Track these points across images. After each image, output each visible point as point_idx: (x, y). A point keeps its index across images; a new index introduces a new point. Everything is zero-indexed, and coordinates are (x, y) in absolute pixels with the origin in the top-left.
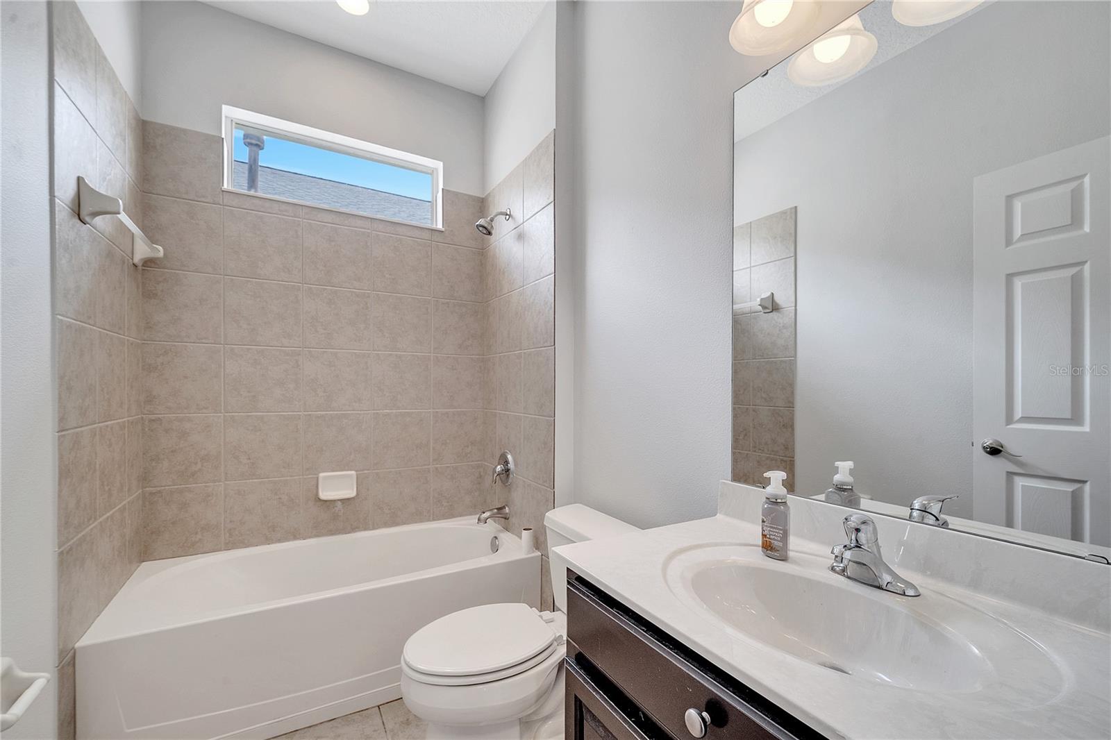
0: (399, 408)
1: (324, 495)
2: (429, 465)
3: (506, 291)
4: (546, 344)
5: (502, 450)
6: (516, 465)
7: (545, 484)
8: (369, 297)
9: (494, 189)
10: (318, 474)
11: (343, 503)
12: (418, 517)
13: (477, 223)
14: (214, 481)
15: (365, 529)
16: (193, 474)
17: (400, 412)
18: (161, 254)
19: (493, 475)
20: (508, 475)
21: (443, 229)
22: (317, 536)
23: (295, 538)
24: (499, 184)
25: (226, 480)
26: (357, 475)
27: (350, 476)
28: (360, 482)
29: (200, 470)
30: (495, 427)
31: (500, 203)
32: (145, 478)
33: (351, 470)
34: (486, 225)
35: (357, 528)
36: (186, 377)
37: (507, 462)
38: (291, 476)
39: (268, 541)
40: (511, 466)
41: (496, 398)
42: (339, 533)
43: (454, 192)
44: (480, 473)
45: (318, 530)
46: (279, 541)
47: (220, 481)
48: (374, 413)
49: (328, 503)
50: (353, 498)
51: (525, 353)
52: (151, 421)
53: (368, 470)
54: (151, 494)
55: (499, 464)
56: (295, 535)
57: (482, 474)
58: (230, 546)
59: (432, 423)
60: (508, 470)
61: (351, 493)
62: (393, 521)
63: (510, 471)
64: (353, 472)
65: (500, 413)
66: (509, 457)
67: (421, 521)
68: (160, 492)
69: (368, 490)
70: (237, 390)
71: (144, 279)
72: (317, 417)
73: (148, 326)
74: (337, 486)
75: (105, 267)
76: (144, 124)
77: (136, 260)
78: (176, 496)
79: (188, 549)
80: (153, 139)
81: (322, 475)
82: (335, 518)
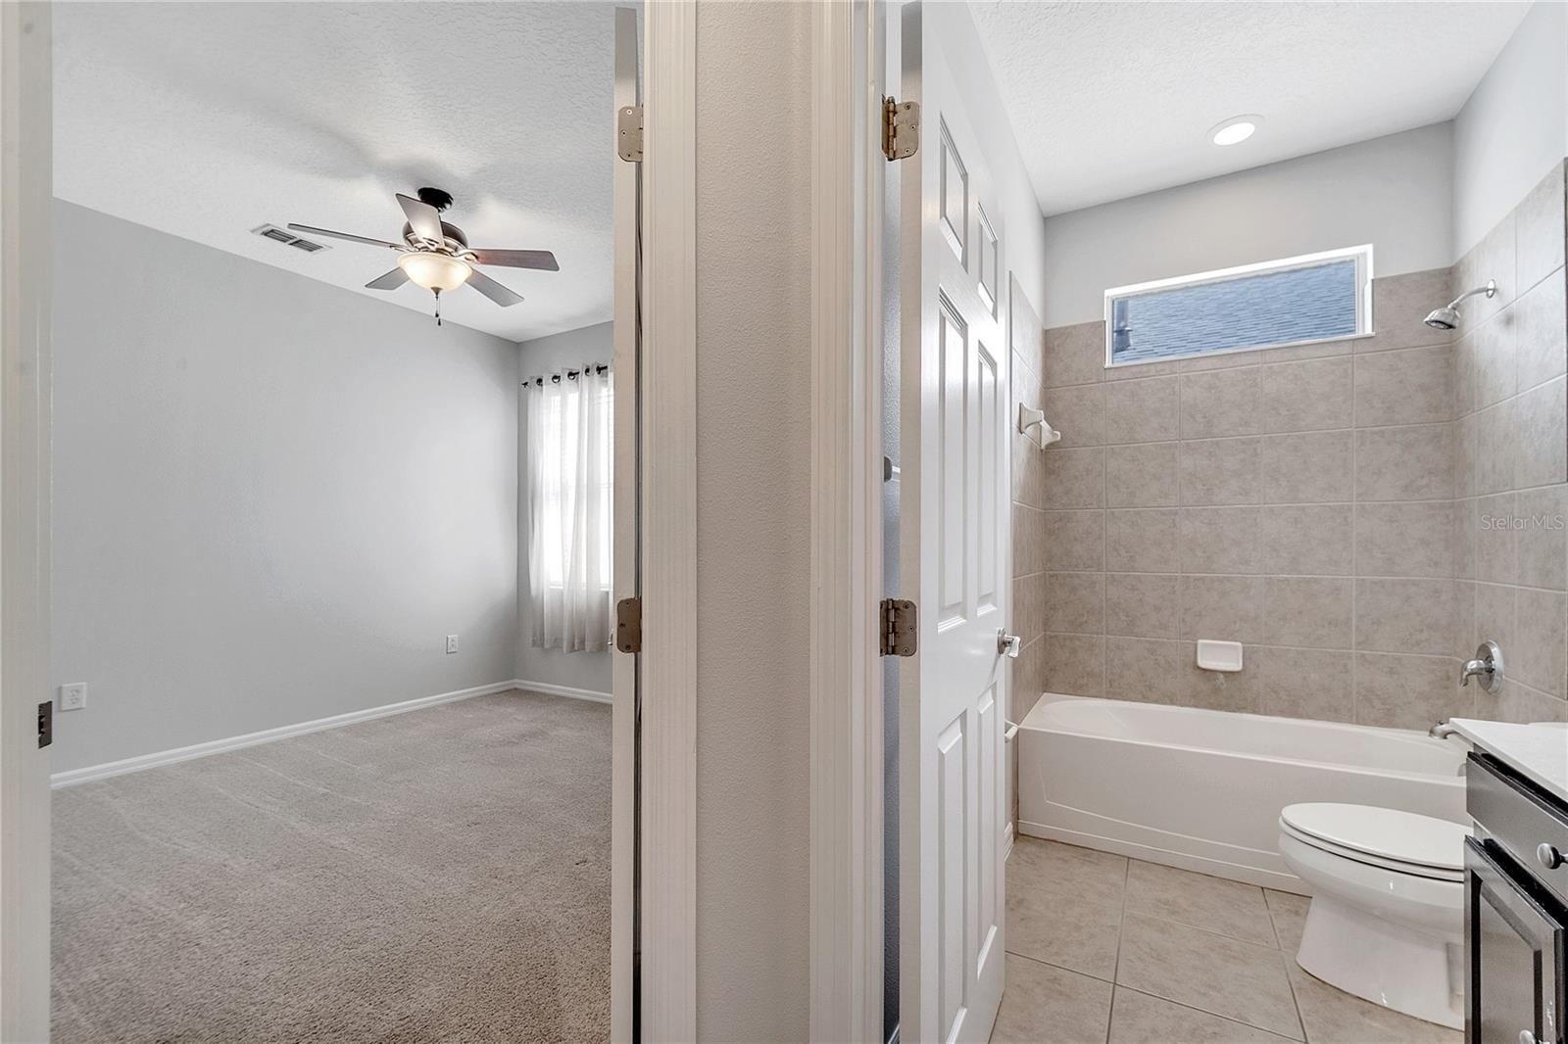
0: (1300, 573)
1: (1203, 663)
2: (1350, 649)
3: (1490, 402)
4: (1554, 480)
5: (1485, 638)
6: (1506, 661)
7: (1553, 691)
8: (1258, 442)
9: (1469, 253)
10: (1196, 640)
11: (1226, 677)
12: (1332, 713)
13: (1427, 319)
14: (1097, 633)
15: (1254, 712)
16: (1081, 625)
17: (1304, 578)
18: (1059, 438)
19: (1462, 673)
20: (1491, 678)
21: (1374, 334)
22: (1195, 706)
23: (1172, 703)
24: (1477, 246)
25: (1108, 633)
26: (1244, 648)
27: (1235, 648)
28: (1247, 657)
29: (1086, 622)
30: (1473, 605)
31: (1481, 274)
32: (1046, 623)
33: (1236, 641)
34: (1442, 319)
35: (1244, 708)
36: (1076, 540)
37: (1489, 658)
38: (1168, 639)
39: (1145, 699)
40: (1498, 663)
41: (1473, 561)
42: (1221, 710)
43: (1392, 278)
44: (1447, 672)
45: (1197, 700)
46: (1156, 702)
47: (1102, 634)
48: (1266, 578)
49: (1208, 673)
50: (1238, 672)
51: (1520, 495)
52: (1051, 576)
53: (1258, 644)
54: (1051, 637)
55: (1477, 658)
56: (1171, 700)
57: (1451, 674)
58: (1110, 696)
59: (1354, 593)
60: (1490, 671)
61: (1237, 666)
62: (1294, 711)
63: (1495, 673)
64: (1239, 644)
65: (1479, 584)
66: (1495, 651)
67: (1337, 719)
68: (1056, 636)
69: (1258, 666)
70: (1116, 550)
71: (1048, 461)
72: (1196, 579)
73: (1049, 498)
74: (1220, 656)
75: (1029, 459)
76: (1046, 333)
77: (1043, 447)
78: (1068, 642)
79: (1077, 689)
80: (1052, 343)
81: (1200, 642)
82: (1216, 691)
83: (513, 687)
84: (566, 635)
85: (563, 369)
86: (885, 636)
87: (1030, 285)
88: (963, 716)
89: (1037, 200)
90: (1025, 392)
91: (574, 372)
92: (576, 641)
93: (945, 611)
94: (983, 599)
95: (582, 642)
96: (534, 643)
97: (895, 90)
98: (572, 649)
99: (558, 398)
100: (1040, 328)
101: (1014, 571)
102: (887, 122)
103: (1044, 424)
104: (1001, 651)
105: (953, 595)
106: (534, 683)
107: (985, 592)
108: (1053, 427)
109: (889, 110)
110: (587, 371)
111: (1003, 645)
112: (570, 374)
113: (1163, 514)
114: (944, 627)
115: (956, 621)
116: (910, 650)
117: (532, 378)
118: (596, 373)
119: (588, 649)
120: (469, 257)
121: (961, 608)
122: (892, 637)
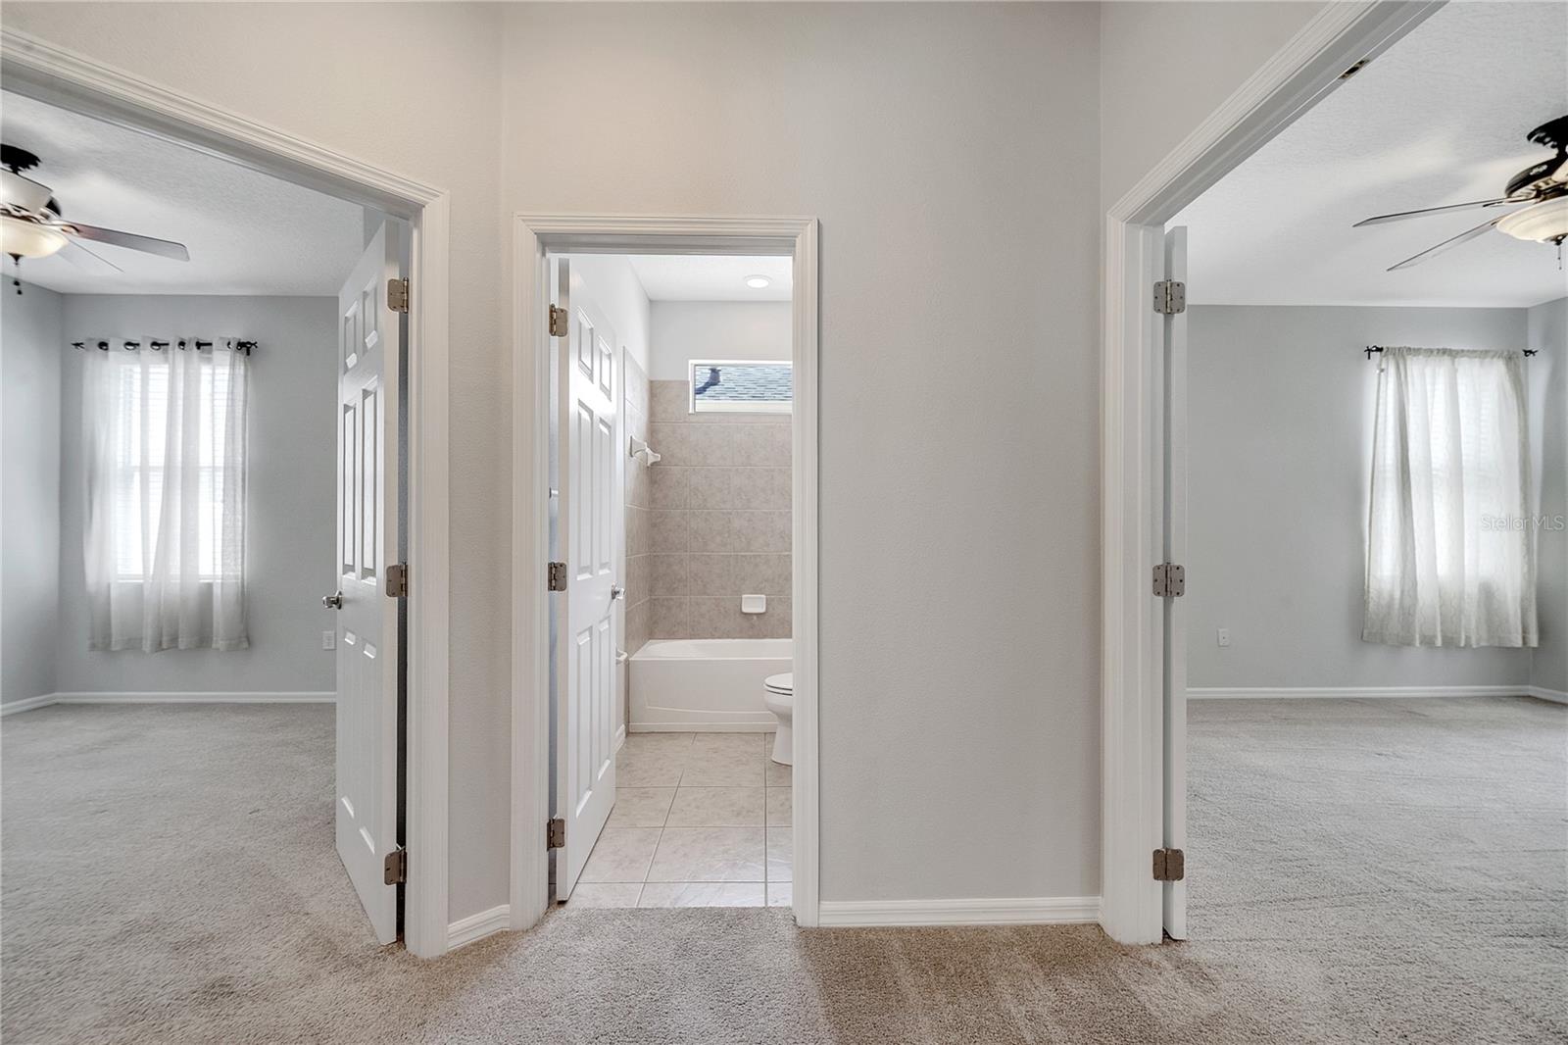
1: (745, 610)
10: (741, 595)
11: (757, 617)
14: (684, 595)
15: (772, 639)
16: (674, 590)
18: (659, 459)
22: (741, 638)
25: (690, 594)
26: (766, 598)
27: (762, 598)
28: (768, 603)
29: (677, 587)
32: (651, 591)
33: (762, 594)
35: (766, 637)
36: (670, 531)
38: (727, 596)
39: (712, 637)
42: (755, 639)
45: (741, 634)
46: (719, 638)
47: (687, 595)
48: (777, 555)
49: (748, 616)
50: (764, 613)
52: (654, 556)
53: (773, 594)
54: (654, 600)
56: (727, 636)
58: (691, 637)
61: (763, 610)
64: (763, 596)
68: (659, 599)
69: (774, 609)
70: (695, 538)
71: (653, 475)
72: (742, 556)
73: (653, 500)
74: (754, 604)
75: (638, 475)
76: (651, 382)
77: (649, 464)
78: (666, 603)
79: (671, 635)
80: (655, 391)
81: (744, 596)
82: (752, 627)
83: (55, 701)
84: (148, 633)
85: (144, 338)
86: (550, 581)
87: (639, 353)
88: (590, 629)
89: (646, 294)
90: (634, 430)
91: (160, 342)
92: (165, 639)
93: (582, 570)
94: (603, 566)
95: (174, 640)
96: (93, 647)
97: (555, 300)
98: (158, 647)
99: (137, 369)
100: (646, 380)
101: (627, 551)
102: (551, 317)
103: (648, 450)
104: (613, 598)
105: (585, 562)
106: (88, 694)
107: (604, 561)
108: (654, 450)
109: (552, 310)
110: (182, 344)
111: (615, 594)
112: (154, 344)
113: (723, 513)
114: (580, 578)
115: (587, 576)
116: (563, 588)
117: (90, 339)
118: (195, 348)
119: (182, 646)
120: (65, 228)
121: (588, 569)
122: (553, 581)
